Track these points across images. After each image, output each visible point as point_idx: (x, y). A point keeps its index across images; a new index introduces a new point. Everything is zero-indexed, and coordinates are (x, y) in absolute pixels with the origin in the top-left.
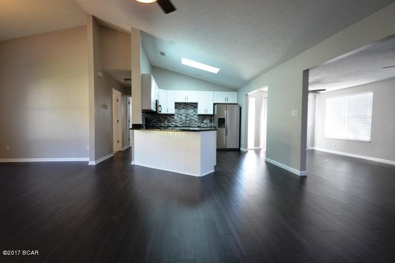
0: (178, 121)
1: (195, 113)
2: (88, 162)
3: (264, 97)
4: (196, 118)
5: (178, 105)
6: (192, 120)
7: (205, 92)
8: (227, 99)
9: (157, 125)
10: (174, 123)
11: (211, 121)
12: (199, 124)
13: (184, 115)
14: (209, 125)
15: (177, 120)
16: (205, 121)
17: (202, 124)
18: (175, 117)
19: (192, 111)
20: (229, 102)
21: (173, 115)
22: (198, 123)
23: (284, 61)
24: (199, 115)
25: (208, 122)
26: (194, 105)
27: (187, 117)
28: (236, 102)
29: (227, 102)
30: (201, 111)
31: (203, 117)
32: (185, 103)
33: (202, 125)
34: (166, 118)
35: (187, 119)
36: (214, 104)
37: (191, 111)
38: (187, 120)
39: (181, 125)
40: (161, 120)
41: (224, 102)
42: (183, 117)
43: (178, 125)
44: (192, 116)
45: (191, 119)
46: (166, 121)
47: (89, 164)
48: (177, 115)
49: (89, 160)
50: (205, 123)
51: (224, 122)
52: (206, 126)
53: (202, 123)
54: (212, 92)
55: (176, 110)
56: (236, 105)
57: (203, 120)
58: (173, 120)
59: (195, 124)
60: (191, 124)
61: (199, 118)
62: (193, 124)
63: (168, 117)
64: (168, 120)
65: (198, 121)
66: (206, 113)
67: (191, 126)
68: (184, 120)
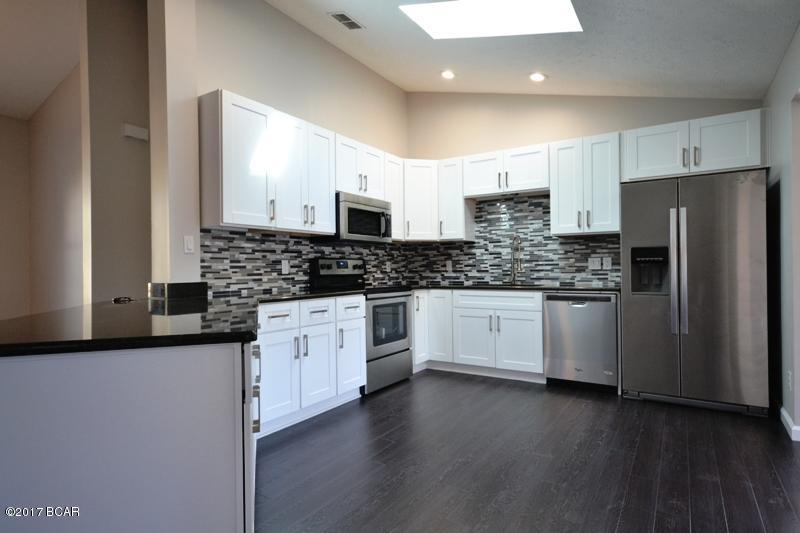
0: (486, 266)
1: (546, 233)
4: (553, 252)
6: (538, 258)
8: (690, 154)
9: (422, 278)
10: (474, 273)
12: (566, 277)
13: (508, 242)
14: (613, 278)
15: (482, 262)
16: (593, 263)
17: (579, 276)
18: (478, 252)
19: (538, 224)
21: (470, 244)
22: (563, 270)
24: (567, 240)
25: (608, 264)
26: (537, 202)
27: (521, 249)
29: (693, 170)
30: (564, 221)
31: (585, 244)
33: (580, 280)
34: (449, 257)
35: (518, 255)
36: (628, 187)
37: (532, 227)
39: (496, 279)
40: (435, 263)
42: (504, 251)
43: (488, 278)
44: (539, 245)
45: (534, 259)
46: (449, 267)
48: (482, 242)
50: (595, 272)
51: (665, 262)
52: (596, 285)
53: (580, 270)
54: (613, 135)
55: (477, 227)
56: (751, 176)
57: (585, 258)
58: (471, 262)
59: (551, 275)
60: (536, 275)
61: (566, 252)
62: (542, 274)
63: (454, 252)
64: (455, 263)
65: (562, 264)
66: (585, 230)
67: (536, 283)
68: (507, 261)
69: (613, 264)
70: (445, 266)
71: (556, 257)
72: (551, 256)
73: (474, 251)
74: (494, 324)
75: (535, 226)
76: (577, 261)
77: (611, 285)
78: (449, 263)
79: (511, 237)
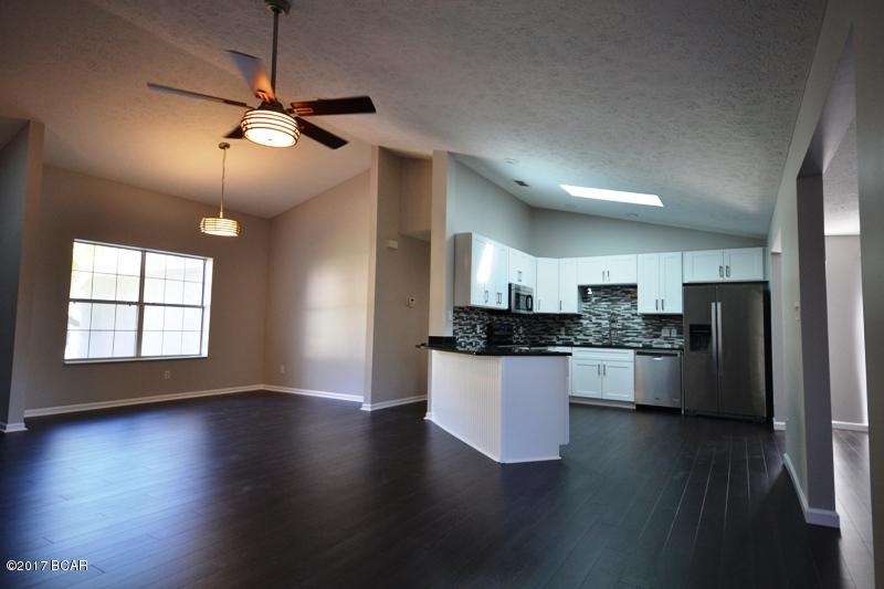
0: (590, 332)
1: (633, 311)
2: (360, 405)
4: (638, 324)
6: (628, 328)
7: (655, 255)
8: (725, 271)
10: (581, 337)
12: (647, 341)
13: (607, 316)
14: (677, 343)
15: (587, 329)
16: (665, 333)
17: (655, 341)
18: (585, 322)
19: (628, 305)
20: (732, 278)
21: (579, 316)
22: (644, 336)
24: (646, 317)
25: (674, 334)
26: (629, 291)
27: (613, 321)
28: (760, 278)
29: (725, 279)
30: (646, 305)
31: (657, 321)
33: (655, 343)
34: (563, 325)
35: (614, 325)
36: (686, 286)
37: (623, 307)
38: (613, 329)
39: (597, 341)
40: (552, 328)
41: (717, 279)
42: (604, 322)
43: (591, 340)
44: (629, 318)
45: (625, 328)
46: (563, 332)
47: (362, 409)
48: (588, 315)
49: (363, 401)
50: (666, 338)
51: (709, 334)
52: (666, 346)
53: (657, 336)
54: (678, 255)
55: (584, 305)
57: (660, 329)
58: (579, 329)
59: (636, 339)
60: (625, 339)
61: (647, 325)
62: (630, 339)
63: (567, 321)
64: (568, 329)
65: (644, 332)
66: (660, 311)
67: (627, 344)
68: (606, 329)
69: (678, 333)
70: (558, 331)
71: (640, 327)
72: (636, 326)
73: (582, 321)
74: (602, 370)
75: (626, 306)
76: (654, 330)
77: (677, 347)
78: (563, 329)
79: (609, 313)
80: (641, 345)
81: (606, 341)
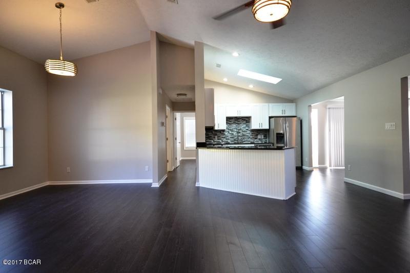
0: (229, 138)
1: (247, 128)
2: (151, 184)
3: (328, 107)
4: (248, 133)
5: (229, 119)
7: (259, 104)
8: (284, 111)
10: (225, 140)
11: (265, 137)
12: (252, 140)
14: (264, 141)
15: (227, 136)
16: (259, 137)
17: (255, 140)
18: (226, 133)
19: (245, 126)
20: (286, 115)
21: (224, 130)
23: (369, 68)
24: (252, 131)
25: (263, 137)
26: (247, 120)
27: (239, 133)
28: (295, 115)
29: (284, 115)
30: (255, 125)
31: (257, 132)
32: (236, 118)
33: (256, 141)
34: (216, 135)
35: (239, 134)
36: (270, 118)
37: (243, 126)
38: (240, 136)
39: (232, 141)
40: (211, 136)
41: (281, 115)
42: (234, 133)
43: (229, 141)
44: (245, 131)
45: (244, 135)
47: (152, 186)
48: (227, 130)
49: (152, 182)
50: (259, 139)
51: (283, 137)
52: (260, 142)
53: (256, 139)
54: (267, 104)
55: (227, 126)
56: (295, 118)
57: (257, 135)
58: (224, 136)
59: (248, 140)
60: (244, 140)
61: (252, 134)
63: (218, 133)
64: (218, 137)
65: (251, 137)
66: (261, 128)
67: (244, 142)
68: (236, 136)
70: (214, 138)
71: (249, 135)
76: (255, 136)
78: (216, 137)
79: (237, 129)
80: (249, 142)
81: (236, 141)
